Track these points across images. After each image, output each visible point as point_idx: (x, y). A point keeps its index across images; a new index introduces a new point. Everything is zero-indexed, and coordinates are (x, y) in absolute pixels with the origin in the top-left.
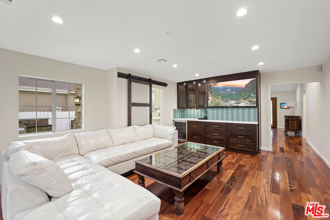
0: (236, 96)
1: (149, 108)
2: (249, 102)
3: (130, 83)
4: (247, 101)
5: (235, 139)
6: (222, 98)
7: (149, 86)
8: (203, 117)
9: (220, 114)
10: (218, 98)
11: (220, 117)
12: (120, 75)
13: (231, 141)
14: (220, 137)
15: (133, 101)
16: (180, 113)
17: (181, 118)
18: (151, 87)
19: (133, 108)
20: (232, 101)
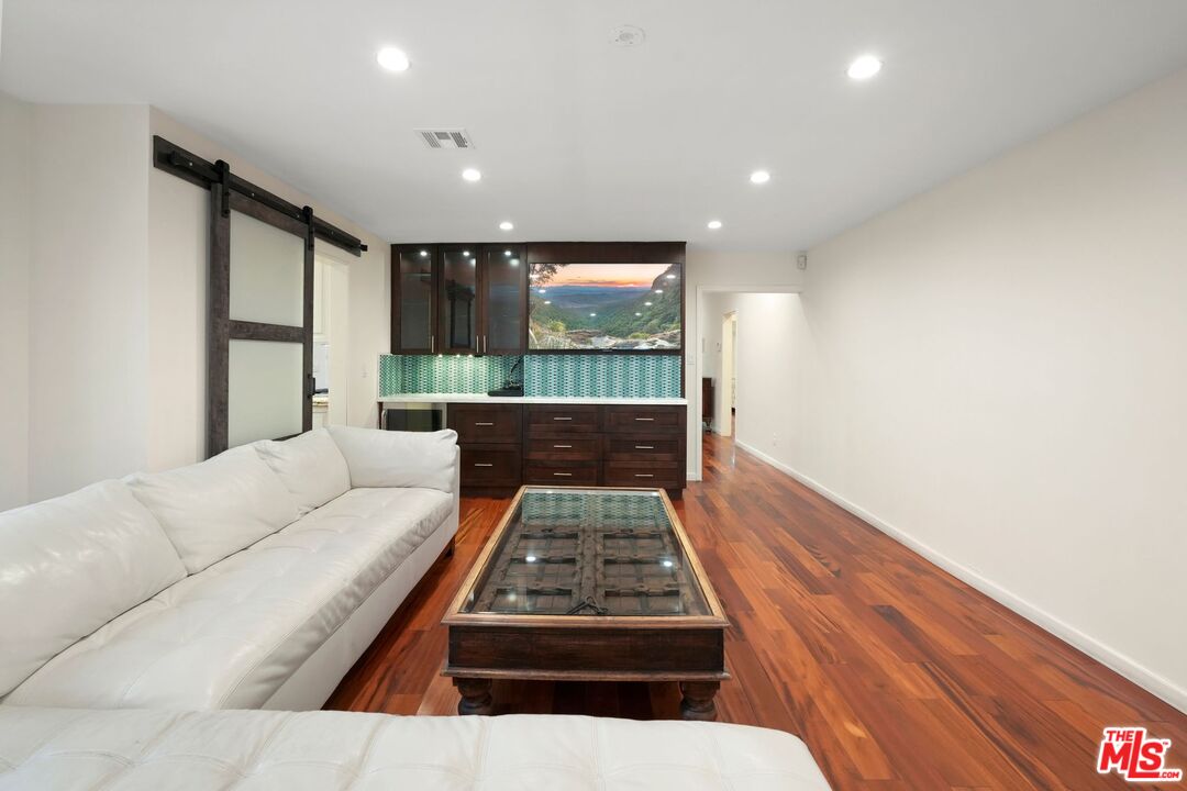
0: (619, 322)
1: (299, 348)
2: (667, 340)
3: (226, 213)
4: (662, 339)
5: (626, 456)
6: (567, 328)
7: (302, 241)
8: (498, 386)
9: (569, 376)
10: (554, 329)
11: (569, 385)
12: (169, 158)
13: (612, 464)
14: (576, 456)
15: (239, 310)
16: (400, 373)
17: (403, 390)
18: (309, 248)
19: (239, 351)
20: (607, 338)
